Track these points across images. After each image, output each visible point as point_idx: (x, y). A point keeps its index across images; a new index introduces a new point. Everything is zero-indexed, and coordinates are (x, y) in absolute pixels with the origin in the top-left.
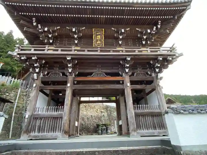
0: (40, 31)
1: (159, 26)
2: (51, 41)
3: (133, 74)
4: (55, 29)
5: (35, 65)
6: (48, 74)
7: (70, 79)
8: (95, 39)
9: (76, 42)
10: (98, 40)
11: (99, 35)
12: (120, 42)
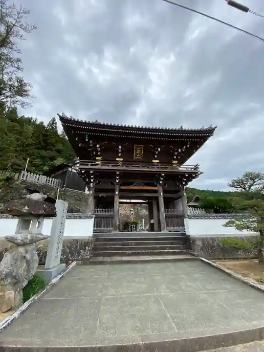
0: (91, 145)
1: (188, 146)
2: (99, 153)
3: (165, 185)
5: (92, 177)
6: (99, 183)
7: (117, 187)
8: (135, 152)
9: (120, 155)
10: (138, 154)
11: (139, 149)
12: (156, 157)
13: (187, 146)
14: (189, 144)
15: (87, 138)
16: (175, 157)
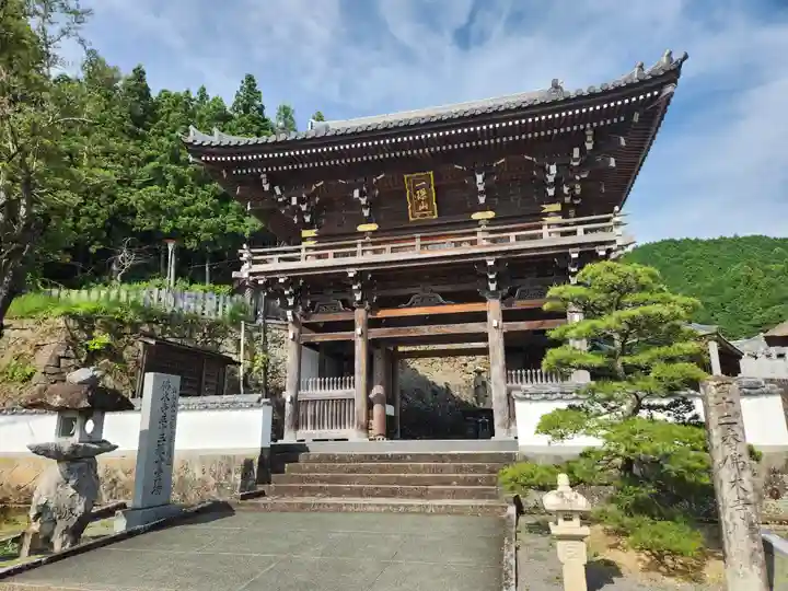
0: (280, 200)
1: (589, 146)
2: (308, 219)
3: (511, 293)
4: (314, 187)
5: (286, 292)
6: (312, 306)
7: (361, 315)
8: (411, 198)
9: (366, 213)
10: (421, 199)
11: (421, 187)
12: (482, 200)
13: (583, 151)
14: (589, 138)
15: (264, 181)
16: (551, 192)
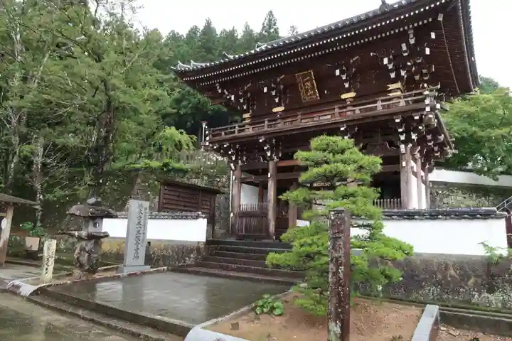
1: (412, 41)
2: (245, 107)
4: (246, 88)
5: (230, 153)
6: (247, 159)
7: (271, 165)
8: (302, 89)
9: (277, 101)
10: (309, 89)
11: (307, 81)
12: (347, 85)
13: (408, 45)
14: (411, 36)
15: (218, 88)
16: (393, 75)
